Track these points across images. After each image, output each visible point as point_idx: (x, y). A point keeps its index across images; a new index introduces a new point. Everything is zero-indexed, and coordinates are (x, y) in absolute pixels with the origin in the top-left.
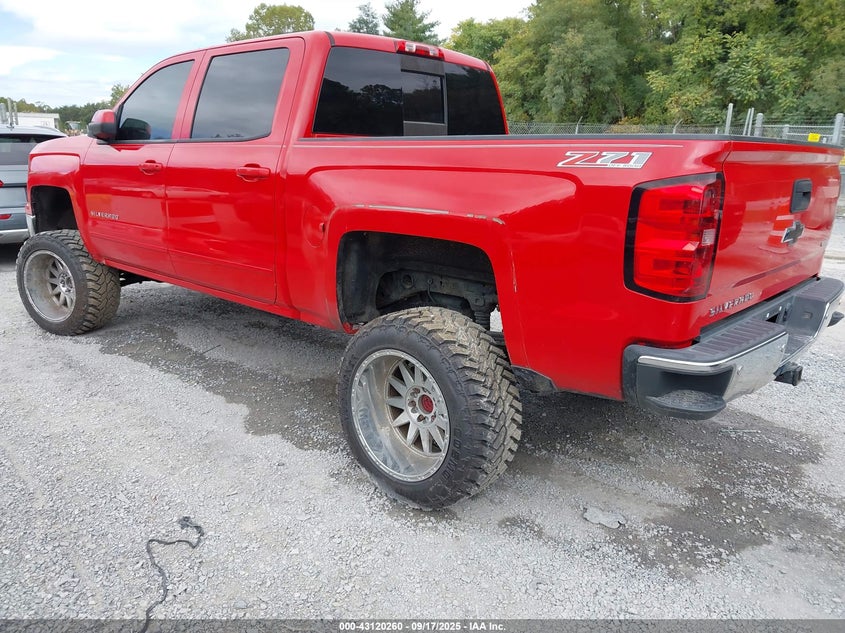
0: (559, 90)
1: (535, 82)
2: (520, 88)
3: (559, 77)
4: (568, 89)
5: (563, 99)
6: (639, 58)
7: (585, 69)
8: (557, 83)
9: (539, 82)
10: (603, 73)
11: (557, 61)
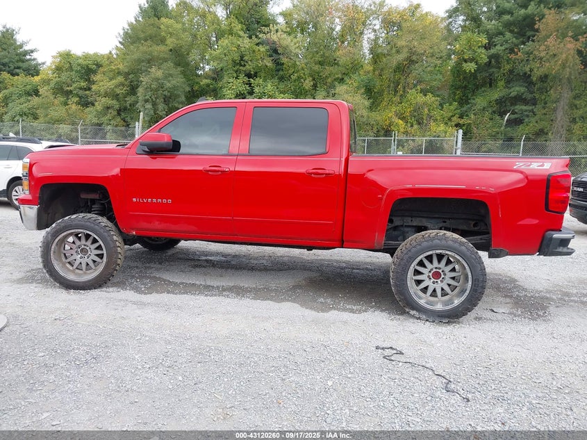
0: (149, 106)
1: (130, 99)
2: (117, 103)
3: (147, 97)
4: (154, 104)
5: (152, 112)
6: (196, 88)
7: (166, 93)
8: (146, 101)
9: (132, 99)
10: (178, 96)
11: (146, 86)
